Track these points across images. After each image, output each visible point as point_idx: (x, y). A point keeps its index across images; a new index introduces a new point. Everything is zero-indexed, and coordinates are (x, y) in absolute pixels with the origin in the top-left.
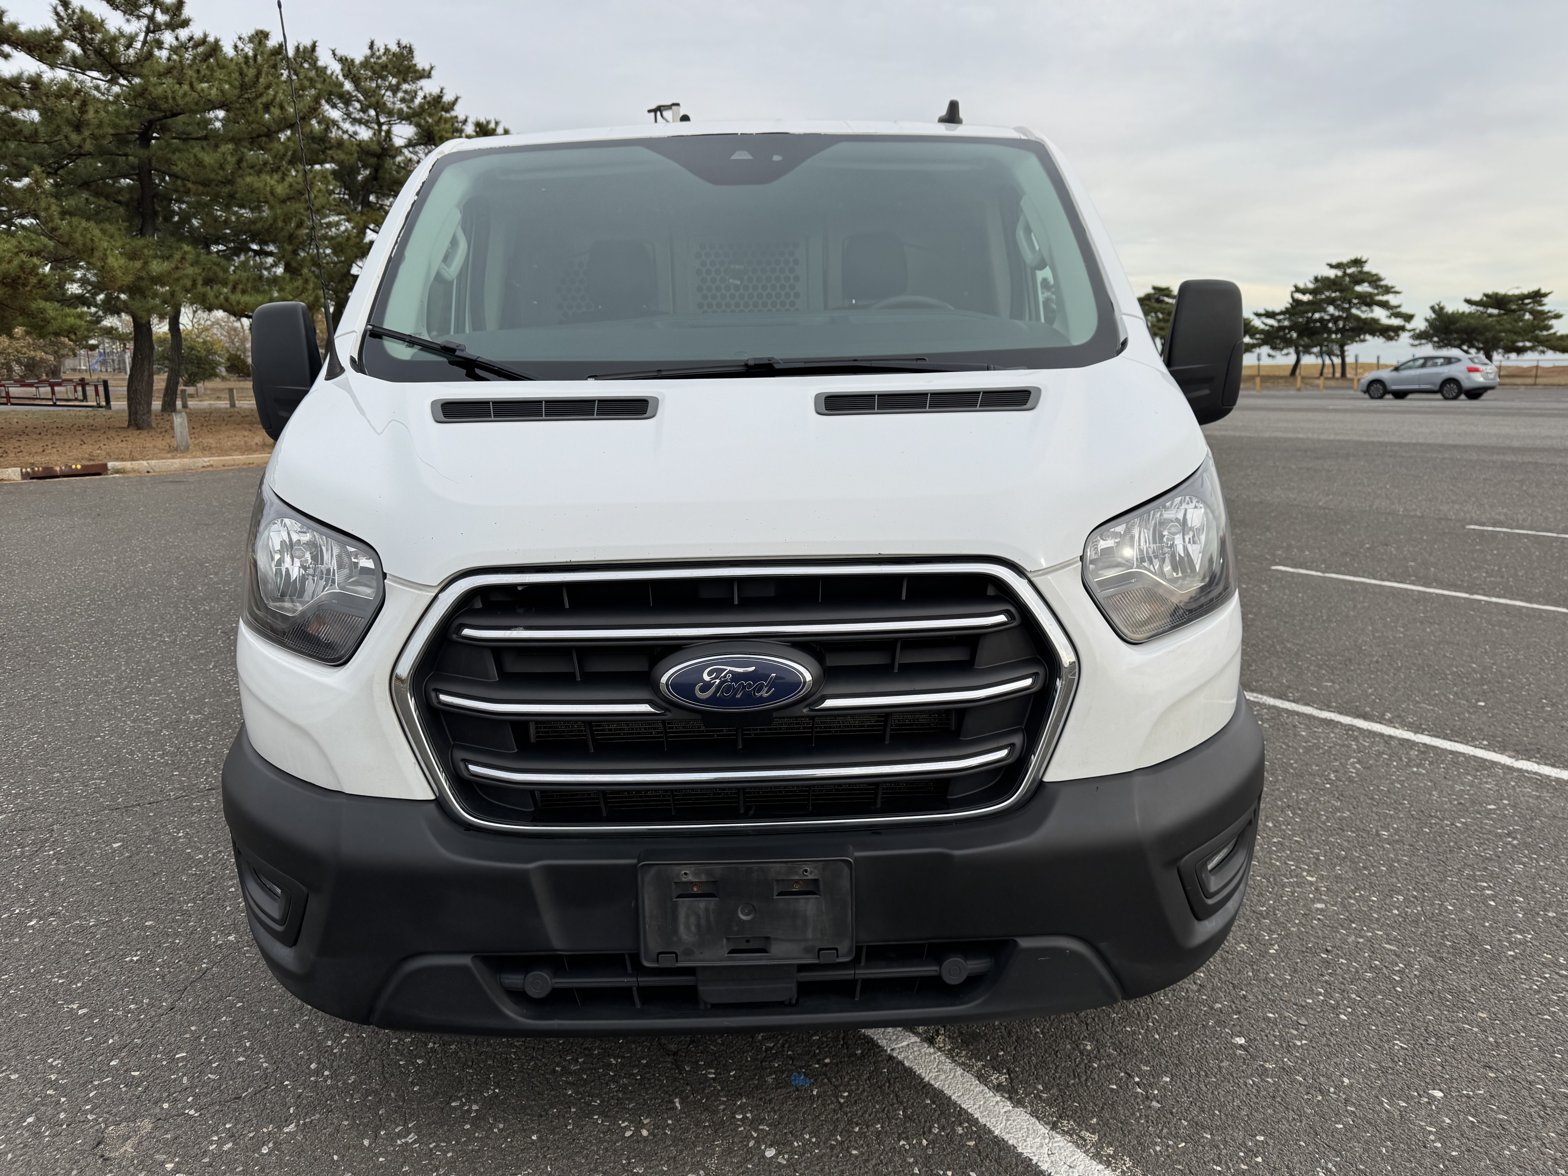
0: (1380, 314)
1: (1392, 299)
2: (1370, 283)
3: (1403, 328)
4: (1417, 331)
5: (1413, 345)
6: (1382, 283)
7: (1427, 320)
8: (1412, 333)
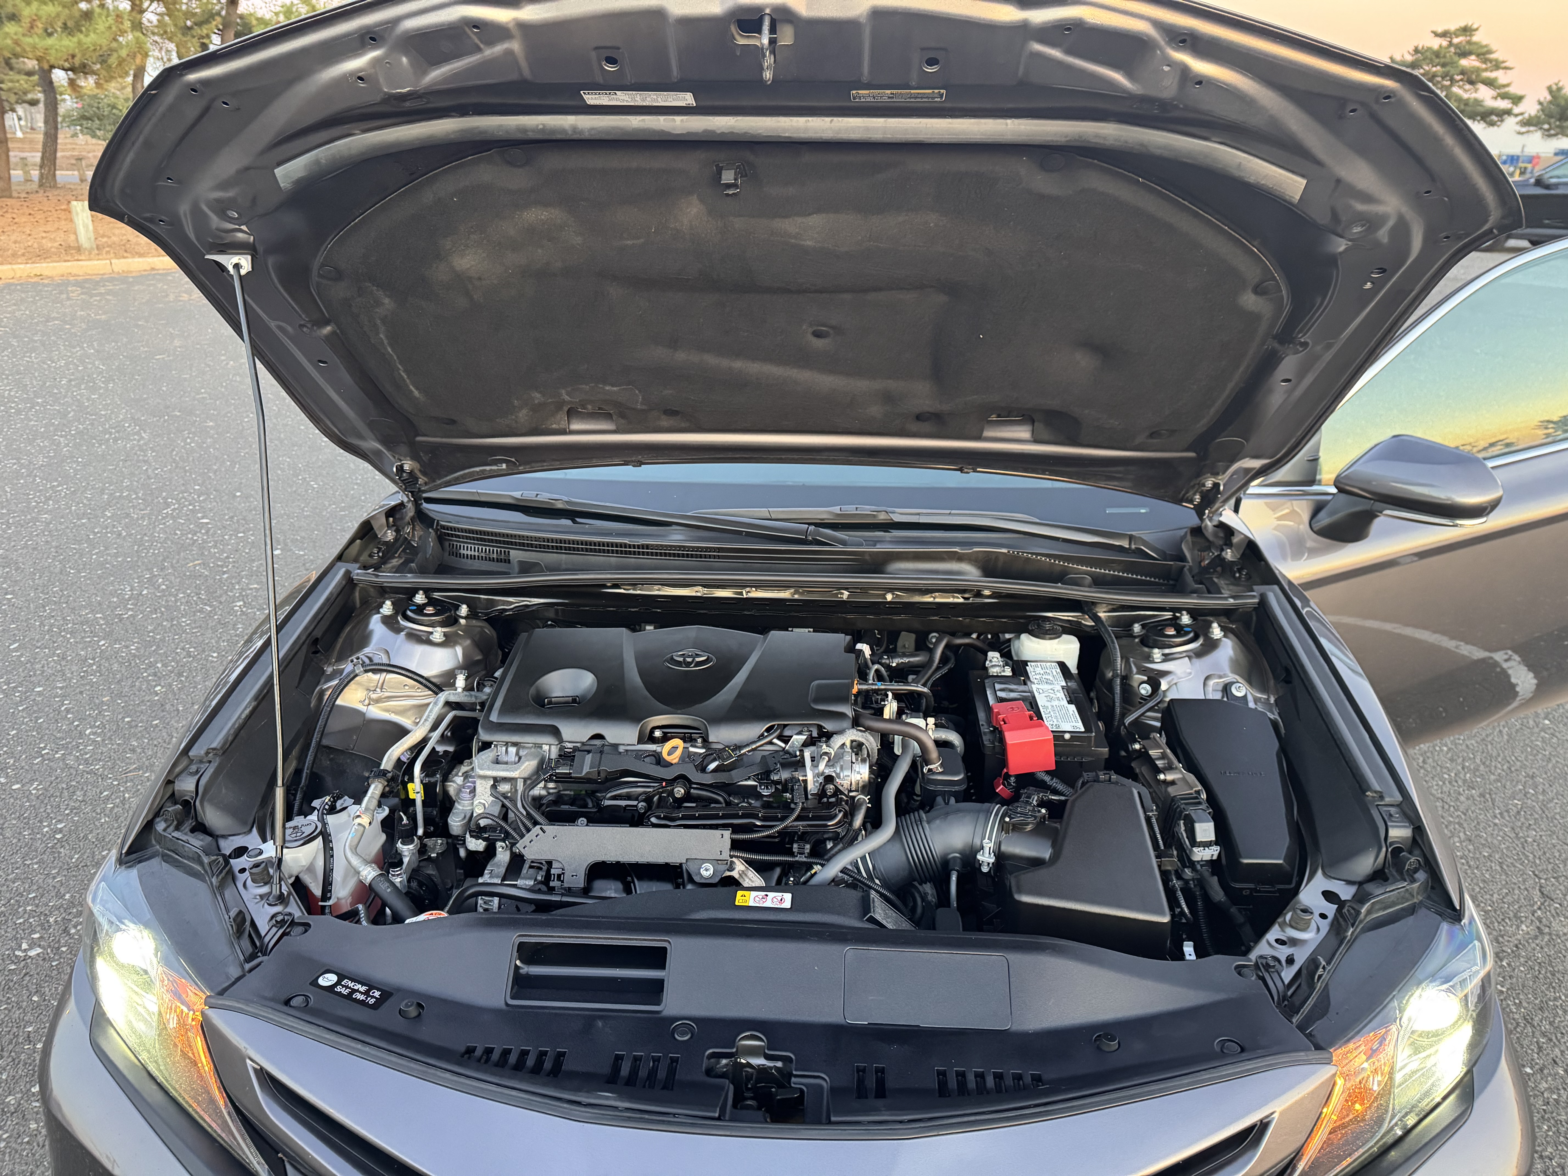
0: (1485, 95)
1: (1501, 76)
2: (1478, 55)
3: (1508, 112)
4: (1526, 116)
5: (1519, 133)
6: (1492, 56)
7: (1540, 103)
8: (1520, 118)
